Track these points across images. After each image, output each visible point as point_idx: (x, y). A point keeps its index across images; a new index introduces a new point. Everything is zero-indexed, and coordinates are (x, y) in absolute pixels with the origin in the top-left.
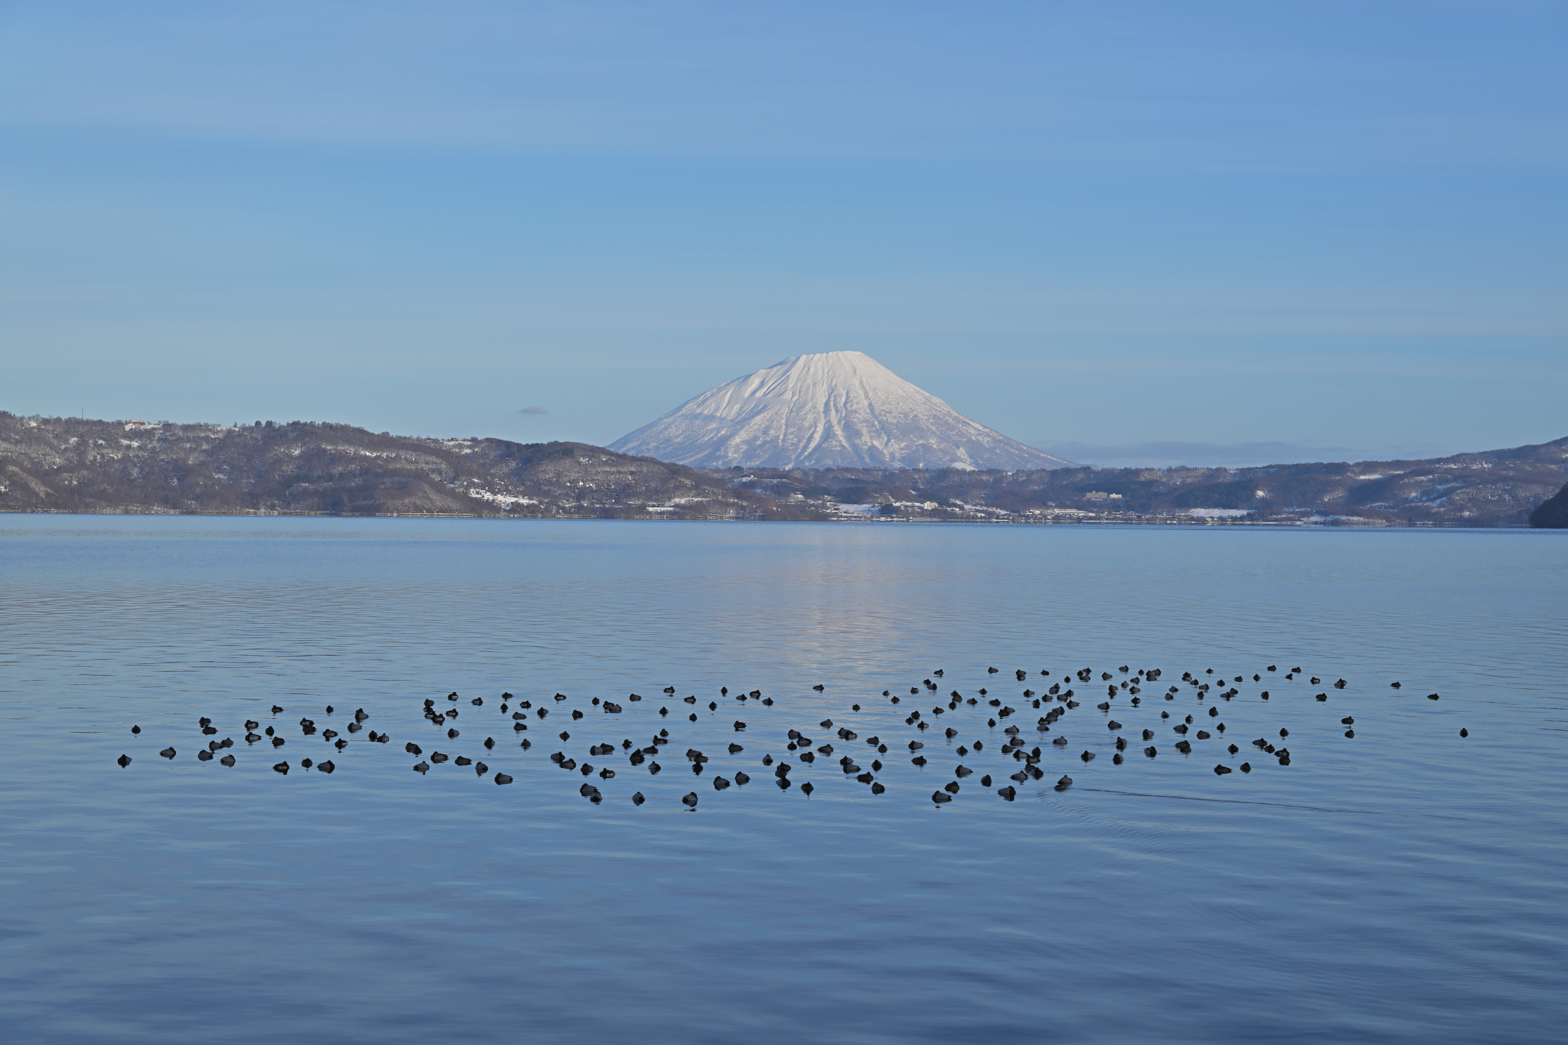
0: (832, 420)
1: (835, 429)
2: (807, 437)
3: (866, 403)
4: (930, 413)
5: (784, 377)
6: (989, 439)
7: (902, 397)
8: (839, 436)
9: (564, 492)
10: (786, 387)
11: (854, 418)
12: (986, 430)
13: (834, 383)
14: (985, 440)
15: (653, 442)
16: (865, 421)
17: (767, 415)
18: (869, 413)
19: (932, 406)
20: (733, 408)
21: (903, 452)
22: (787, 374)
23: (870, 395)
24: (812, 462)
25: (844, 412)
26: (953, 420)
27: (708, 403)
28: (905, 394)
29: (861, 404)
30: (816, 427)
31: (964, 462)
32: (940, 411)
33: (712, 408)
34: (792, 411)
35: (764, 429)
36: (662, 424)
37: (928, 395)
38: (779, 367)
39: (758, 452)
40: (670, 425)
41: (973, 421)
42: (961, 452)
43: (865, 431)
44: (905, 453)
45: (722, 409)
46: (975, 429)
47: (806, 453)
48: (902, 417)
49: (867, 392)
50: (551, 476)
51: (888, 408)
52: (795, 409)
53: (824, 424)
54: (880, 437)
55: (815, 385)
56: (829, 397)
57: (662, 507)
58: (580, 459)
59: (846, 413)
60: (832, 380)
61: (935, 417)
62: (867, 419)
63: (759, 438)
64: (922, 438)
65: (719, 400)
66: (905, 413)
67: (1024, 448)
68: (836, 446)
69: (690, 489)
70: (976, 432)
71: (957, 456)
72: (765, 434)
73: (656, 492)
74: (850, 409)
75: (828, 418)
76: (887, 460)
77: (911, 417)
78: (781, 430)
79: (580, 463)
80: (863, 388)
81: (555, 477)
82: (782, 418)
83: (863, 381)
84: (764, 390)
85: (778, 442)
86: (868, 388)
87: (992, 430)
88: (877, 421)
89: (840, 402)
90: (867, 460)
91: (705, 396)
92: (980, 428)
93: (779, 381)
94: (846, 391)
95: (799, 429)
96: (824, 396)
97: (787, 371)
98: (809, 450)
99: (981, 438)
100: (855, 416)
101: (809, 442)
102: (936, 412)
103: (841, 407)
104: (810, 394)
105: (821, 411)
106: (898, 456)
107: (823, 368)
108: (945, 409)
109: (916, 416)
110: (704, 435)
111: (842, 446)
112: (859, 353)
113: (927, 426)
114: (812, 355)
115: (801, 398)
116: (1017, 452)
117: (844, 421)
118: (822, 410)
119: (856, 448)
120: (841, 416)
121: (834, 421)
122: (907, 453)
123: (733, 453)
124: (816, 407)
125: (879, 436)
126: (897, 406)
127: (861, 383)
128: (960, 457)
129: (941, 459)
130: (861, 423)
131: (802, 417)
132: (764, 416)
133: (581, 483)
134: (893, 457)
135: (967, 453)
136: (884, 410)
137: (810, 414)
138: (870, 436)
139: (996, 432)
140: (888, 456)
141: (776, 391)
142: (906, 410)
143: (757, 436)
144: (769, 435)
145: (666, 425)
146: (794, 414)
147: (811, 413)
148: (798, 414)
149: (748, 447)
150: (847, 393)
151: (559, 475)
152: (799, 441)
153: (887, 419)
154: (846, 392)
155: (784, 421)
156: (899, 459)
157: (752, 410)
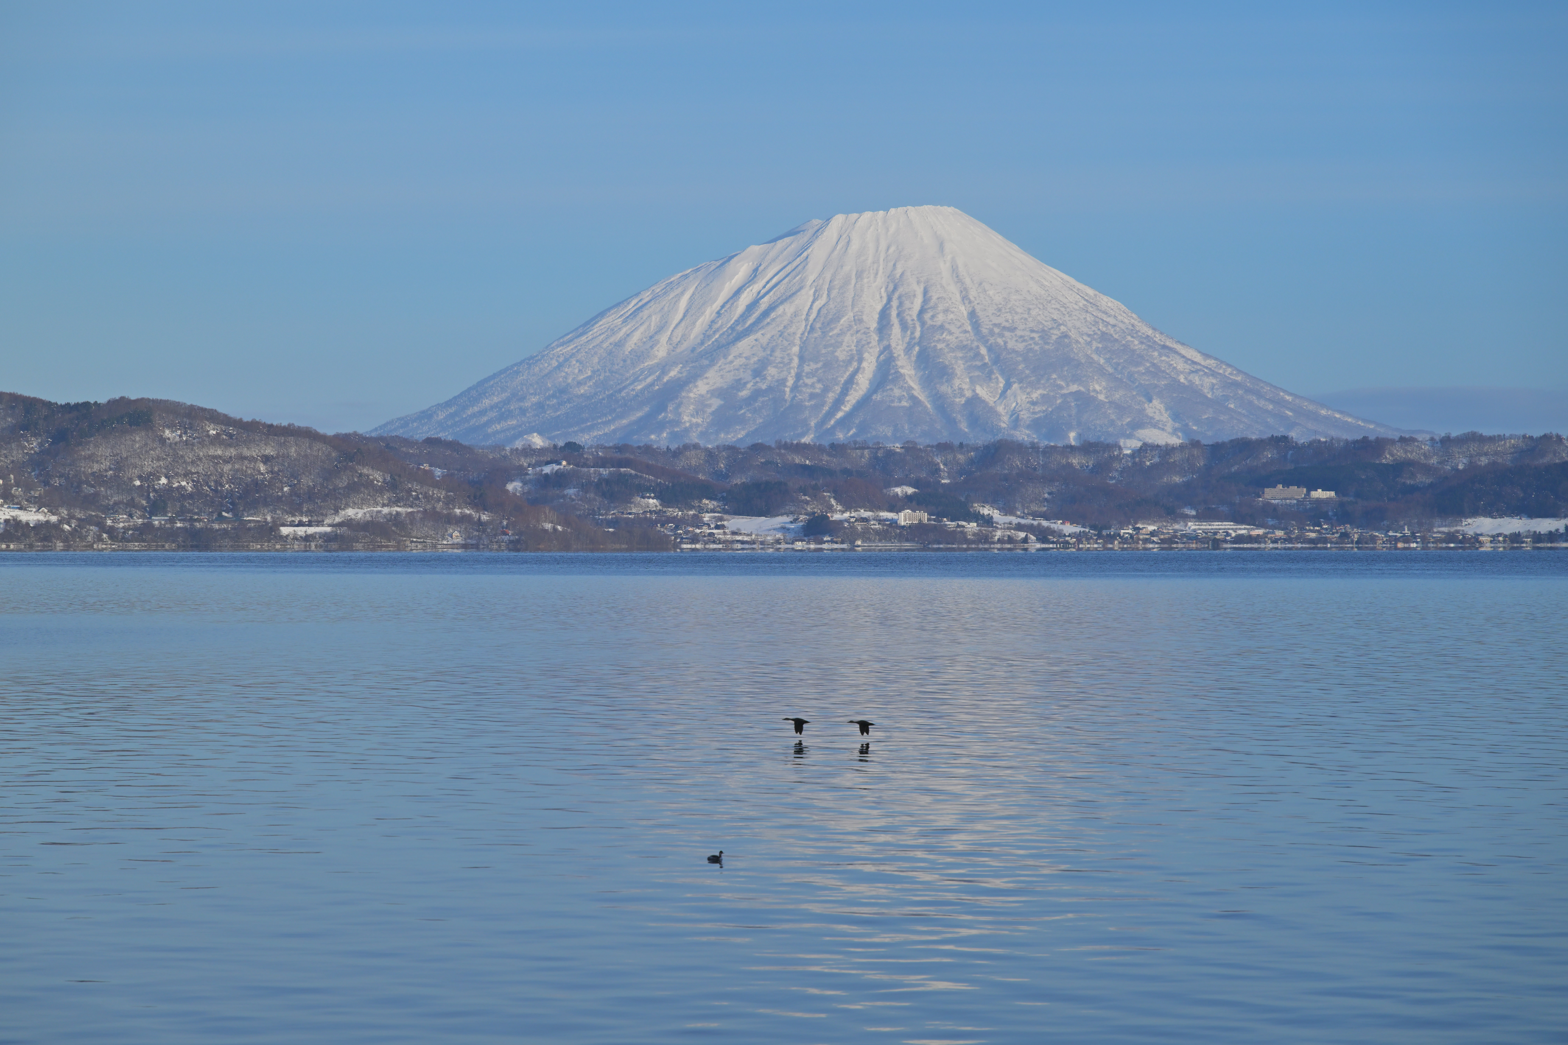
0: (893, 345)
1: (899, 363)
2: (842, 380)
3: (964, 310)
4: (1094, 328)
5: (798, 259)
6: (1214, 381)
7: (1037, 299)
8: (907, 378)
9: (125, 498)
10: (802, 280)
11: (939, 340)
12: (1211, 363)
13: (898, 272)
14: (1205, 384)
15: (532, 394)
16: (962, 347)
17: (762, 336)
18: (968, 332)
19: (1100, 315)
20: (694, 323)
21: (1037, 409)
22: (805, 254)
23: (973, 294)
24: (851, 433)
25: (918, 329)
26: (1142, 343)
27: (645, 313)
28: (1043, 292)
29: (953, 312)
30: (861, 360)
31: (1159, 428)
32: (1114, 326)
33: (653, 324)
34: (812, 329)
35: (756, 366)
36: (551, 359)
37: (1091, 292)
38: (787, 240)
39: (742, 411)
40: (566, 360)
41: (1183, 344)
42: (1156, 409)
43: (960, 368)
44: (1040, 411)
45: (673, 326)
46: (1186, 360)
47: (840, 415)
48: (1037, 339)
49: (965, 289)
50: (103, 466)
51: (1007, 321)
52: (818, 325)
53: (877, 355)
54: (990, 379)
55: (859, 275)
56: (890, 299)
57: (317, 526)
58: (164, 432)
59: (922, 332)
60: (894, 265)
61: (1104, 337)
62: (965, 343)
63: (746, 383)
64: (1076, 379)
65: (666, 309)
66: (1043, 331)
67: (1288, 398)
68: (900, 400)
69: (380, 490)
70: (1188, 367)
71: (1147, 416)
72: (756, 377)
73: (309, 498)
74: (930, 322)
75: (885, 343)
76: (1003, 425)
77: (1054, 337)
78: (790, 368)
79: (163, 441)
80: (958, 280)
81: (110, 469)
82: (792, 344)
83: (957, 267)
84: (756, 287)
85: (784, 392)
86: (968, 281)
87: (1222, 362)
88: (986, 346)
89: (909, 309)
90: (964, 426)
91: (640, 300)
92: (1198, 358)
93: (789, 269)
94: (922, 286)
95: (827, 365)
96: (878, 297)
97: (804, 248)
98: (847, 408)
99: (1197, 378)
100: (941, 338)
101: (845, 391)
102: (1106, 326)
103: (913, 320)
104: (850, 294)
105: (872, 329)
106: (1025, 417)
107: (878, 241)
108: (1126, 321)
109: (1065, 336)
110: (636, 380)
111: (913, 398)
112: (951, 209)
113: (1088, 357)
114: (855, 215)
115: (831, 303)
116: (1271, 407)
117: (917, 349)
118: (874, 325)
119: (941, 403)
120: (912, 338)
121: (899, 347)
122: (1044, 411)
123: (692, 416)
124: (861, 321)
125: (989, 377)
126: (1026, 316)
127: (954, 269)
128: (1152, 418)
129: (1112, 423)
130: (952, 350)
131: (833, 341)
132: (756, 340)
133: (164, 481)
134: (1016, 421)
135: (1166, 410)
136: (1000, 324)
137: (849, 334)
138: (971, 378)
139: (1229, 365)
140: (1005, 418)
141: (782, 287)
142: (1046, 323)
143: (740, 379)
144: (765, 379)
145: (561, 359)
146: (818, 334)
147: (851, 332)
148: (824, 334)
149: (722, 402)
150: (925, 292)
151: (119, 465)
152: (826, 390)
153: (1005, 343)
154: (922, 289)
155: (796, 349)
156: (1028, 422)
157: (732, 328)
